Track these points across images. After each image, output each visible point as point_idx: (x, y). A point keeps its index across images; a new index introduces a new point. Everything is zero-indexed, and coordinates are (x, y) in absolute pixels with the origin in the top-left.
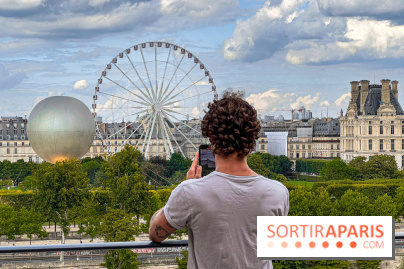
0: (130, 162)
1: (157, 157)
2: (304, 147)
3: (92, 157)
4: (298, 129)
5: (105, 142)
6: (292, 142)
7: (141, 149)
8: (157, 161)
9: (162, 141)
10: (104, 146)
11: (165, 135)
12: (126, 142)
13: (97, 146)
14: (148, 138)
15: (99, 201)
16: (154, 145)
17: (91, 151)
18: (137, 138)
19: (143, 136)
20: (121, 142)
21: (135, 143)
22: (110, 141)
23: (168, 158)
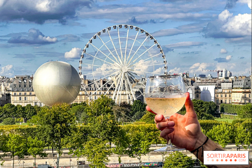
0: (105, 106)
1: (124, 103)
2: (226, 96)
3: (78, 103)
4: (222, 84)
5: (88, 93)
6: (217, 93)
7: (113, 97)
8: (124, 105)
9: (127, 92)
10: (87, 95)
11: (129, 88)
12: (102, 92)
13: (82, 95)
14: (117, 90)
15: (83, 133)
16: (122, 95)
17: (78, 99)
18: (110, 90)
19: (115, 89)
20: (98, 93)
21: (109, 93)
22: (92, 92)
23: (132, 103)
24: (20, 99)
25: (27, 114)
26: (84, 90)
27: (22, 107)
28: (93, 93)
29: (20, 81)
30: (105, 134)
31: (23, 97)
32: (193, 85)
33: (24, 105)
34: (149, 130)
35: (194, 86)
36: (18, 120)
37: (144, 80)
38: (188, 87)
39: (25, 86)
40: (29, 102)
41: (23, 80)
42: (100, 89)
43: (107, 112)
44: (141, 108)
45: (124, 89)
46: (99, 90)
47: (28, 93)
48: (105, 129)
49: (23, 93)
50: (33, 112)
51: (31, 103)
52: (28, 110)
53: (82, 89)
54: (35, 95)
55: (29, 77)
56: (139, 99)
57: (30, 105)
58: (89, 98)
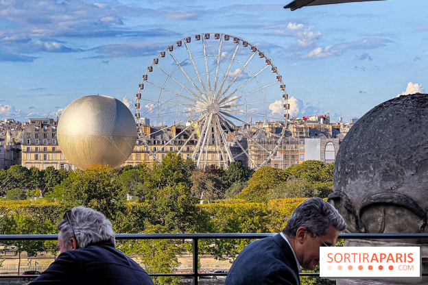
0: (174, 171)
1: (213, 166)
3: (134, 165)
5: (151, 148)
7: (193, 156)
8: (213, 170)
9: (218, 148)
10: (148, 152)
11: (222, 141)
12: (175, 148)
13: (140, 152)
14: (201, 144)
15: (137, 215)
16: (209, 152)
17: (134, 158)
18: (188, 144)
19: (196, 142)
20: (168, 148)
21: (186, 149)
22: (157, 147)
23: (226, 167)
24: (36, 159)
25: (47, 182)
26: (144, 144)
27: (39, 171)
28: (159, 148)
29: (37, 128)
30: (173, 219)
31: (42, 154)
32: (335, 137)
33: (42, 167)
34: (251, 213)
35: (338, 139)
36: (32, 192)
37: (248, 127)
38: (327, 140)
39: (45, 136)
40: (52, 163)
41: (42, 127)
42: (170, 141)
43: (178, 181)
44: (242, 176)
45: (213, 142)
46: (169, 145)
47: (49, 148)
48: (173, 210)
49: (41, 148)
50: (57, 179)
51: (54, 165)
52: (48, 176)
53: (140, 142)
54: (61, 152)
55: (52, 120)
56: (239, 161)
57: (52, 168)
58: (151, 158)
